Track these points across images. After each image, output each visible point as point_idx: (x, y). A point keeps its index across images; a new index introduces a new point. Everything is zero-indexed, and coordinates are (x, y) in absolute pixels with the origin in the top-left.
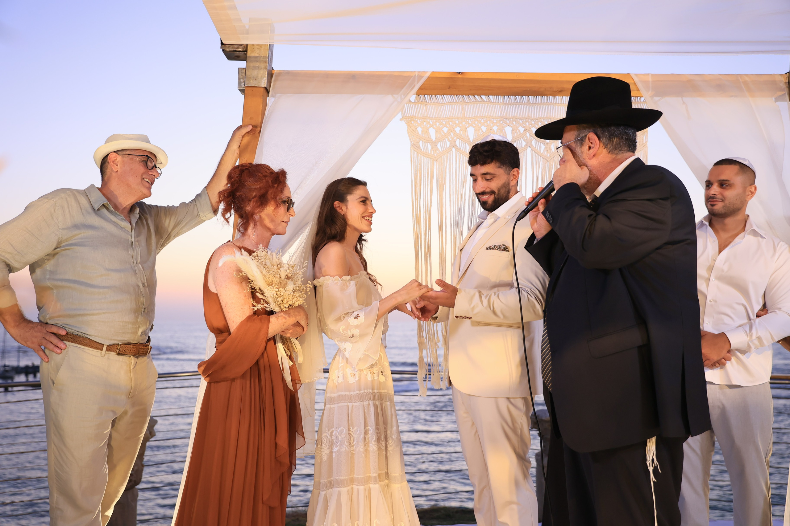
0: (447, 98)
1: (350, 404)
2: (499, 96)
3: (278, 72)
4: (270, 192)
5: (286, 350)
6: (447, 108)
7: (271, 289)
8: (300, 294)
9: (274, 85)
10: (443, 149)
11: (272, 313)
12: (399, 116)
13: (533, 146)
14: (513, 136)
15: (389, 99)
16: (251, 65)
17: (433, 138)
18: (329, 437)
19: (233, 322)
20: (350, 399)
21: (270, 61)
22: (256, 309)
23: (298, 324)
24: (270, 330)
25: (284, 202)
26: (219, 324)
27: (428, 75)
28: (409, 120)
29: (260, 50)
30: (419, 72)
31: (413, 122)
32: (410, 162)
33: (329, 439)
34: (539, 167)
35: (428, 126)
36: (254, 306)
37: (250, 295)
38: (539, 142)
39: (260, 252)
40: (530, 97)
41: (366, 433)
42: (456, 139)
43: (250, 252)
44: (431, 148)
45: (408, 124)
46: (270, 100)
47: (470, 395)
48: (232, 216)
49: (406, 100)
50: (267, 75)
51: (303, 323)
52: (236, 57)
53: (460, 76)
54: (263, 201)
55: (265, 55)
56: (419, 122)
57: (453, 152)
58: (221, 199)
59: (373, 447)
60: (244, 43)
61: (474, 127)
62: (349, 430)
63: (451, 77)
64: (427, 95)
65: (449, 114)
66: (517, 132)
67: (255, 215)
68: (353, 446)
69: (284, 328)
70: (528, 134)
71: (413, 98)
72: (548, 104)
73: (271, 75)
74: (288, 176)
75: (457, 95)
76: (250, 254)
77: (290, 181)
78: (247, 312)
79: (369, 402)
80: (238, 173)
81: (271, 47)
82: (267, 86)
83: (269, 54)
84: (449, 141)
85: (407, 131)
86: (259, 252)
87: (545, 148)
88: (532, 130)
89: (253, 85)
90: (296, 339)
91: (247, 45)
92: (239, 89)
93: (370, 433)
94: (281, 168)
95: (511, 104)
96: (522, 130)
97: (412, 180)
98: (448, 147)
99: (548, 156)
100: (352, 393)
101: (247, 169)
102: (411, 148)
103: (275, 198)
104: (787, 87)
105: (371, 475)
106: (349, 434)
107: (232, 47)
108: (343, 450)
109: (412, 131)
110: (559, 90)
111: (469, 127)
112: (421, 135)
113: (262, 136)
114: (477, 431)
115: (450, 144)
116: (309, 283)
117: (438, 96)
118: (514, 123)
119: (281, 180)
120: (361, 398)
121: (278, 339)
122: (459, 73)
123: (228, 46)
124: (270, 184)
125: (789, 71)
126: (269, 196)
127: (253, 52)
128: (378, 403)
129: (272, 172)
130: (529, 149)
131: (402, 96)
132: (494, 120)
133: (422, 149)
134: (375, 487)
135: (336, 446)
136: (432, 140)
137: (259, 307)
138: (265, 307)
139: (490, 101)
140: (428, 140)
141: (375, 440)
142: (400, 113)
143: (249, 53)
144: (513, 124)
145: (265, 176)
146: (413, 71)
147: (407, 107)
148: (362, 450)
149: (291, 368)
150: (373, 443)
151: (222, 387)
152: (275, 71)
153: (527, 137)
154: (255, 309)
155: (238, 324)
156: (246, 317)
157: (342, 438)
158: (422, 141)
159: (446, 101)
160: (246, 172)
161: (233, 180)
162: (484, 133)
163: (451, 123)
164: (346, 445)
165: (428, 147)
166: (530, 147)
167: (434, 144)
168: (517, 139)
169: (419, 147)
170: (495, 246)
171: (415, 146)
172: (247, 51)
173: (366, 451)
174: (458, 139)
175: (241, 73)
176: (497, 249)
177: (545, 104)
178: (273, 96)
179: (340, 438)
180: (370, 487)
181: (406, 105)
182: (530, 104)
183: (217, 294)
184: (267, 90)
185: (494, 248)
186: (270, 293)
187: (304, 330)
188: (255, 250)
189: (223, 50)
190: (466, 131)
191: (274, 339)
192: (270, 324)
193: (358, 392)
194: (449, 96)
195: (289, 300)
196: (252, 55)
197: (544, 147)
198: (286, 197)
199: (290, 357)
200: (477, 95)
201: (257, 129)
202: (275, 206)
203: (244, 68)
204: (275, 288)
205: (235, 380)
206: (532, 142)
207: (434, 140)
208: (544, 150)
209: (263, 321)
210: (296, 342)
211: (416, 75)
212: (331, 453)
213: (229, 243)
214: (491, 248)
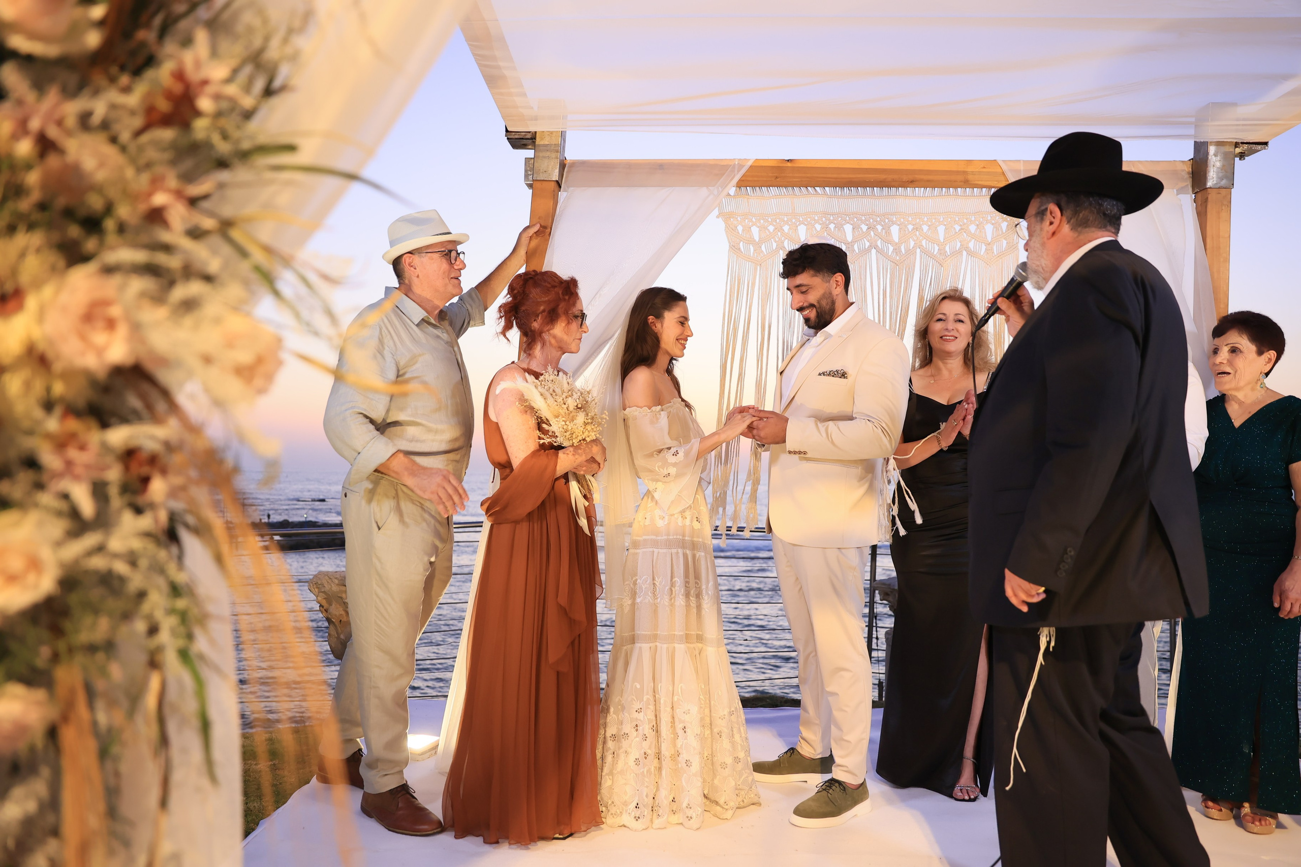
0: (773, 190)
1: (656, 550)
2: (837, 188)
3: (572, 161)
4: (560, 306)
5: (580, 487)
6: (774, 202)
7: (556, 422)
8: (593, 427)
9: (566, 178)
10: (769, 251)
11: (560, 447)
12: (716, 212)
13: (878, 247)
14: (853, 235)
15: (704, 191)
16: (541, 154)
17: (757, 238)
18: (631, 585)
19: (516, 457)
20: (655, 544)
21: (562, 149)
22: (542, 441)
23: (593, 460)
24: (558, 468)
25: (576, 317)
26: (502, 459)
27: (750, 163)
28: (727, 217)
29: (551, 137)
30: (740, 160)
31: (732, 219)
32: (727, 268)
33: (632, 589)
34: (887, 271)
35: (751, 223)
36: (540, 438)
37: (537, 426)
38: (886, 242)
39: (549, 375)
40: (875, 189)
41: (673, 585)
42: (784, 240)
43: (537, 375)
44: (754, 250)
45: (726, 221)
46: (562, 195)
47: (794, 545)
48: (515, 334)
49: (725, 193)
50: (558, 167)
51: (599, 458)
52: (522, 146)
53: (789, 164)
54: (552, 317)
55: (556, 143)
56: (739, 219)
57: (780, 255)
58: (501, 315)
59: (680, 601)
60: (532, 129)
61: (806, 225)
62: (654, 579)
63: (778, 165)
64: (750, 187)
65: (775, 210)
66: (859, 231)
67: (543, 334)
68: (657, 598)
69: (575, 465)
70: (872, 233)
71: (733, 191)
72: (897, 197)
73: (563, 166)
74: (580, 285)
75: (786, 187)
76: (537, 378)
77: (584, 292)
78: (532, 446)
79: (678, 550)
80: (521, 283)
81: (563, 134)
82: (559, 179)
83: (561, 141)
84: (776, 242)
85: (725, 230)
86: (547, 376)
87: (894, 249)
88: (877, 228)
89: (542, 179)
90: (593, 476)
91: (536, 132)
92: (527, 184)
93: (677, 585)
94: (571, 276)
95: (852, 197)
96: (864, 228)
97: (726, 289)
98: (774, 249)
99: (898, 258)
100: (659, 538)
101: (531, 278)
102: (729, 250)
103: (566, 313)
104: (1190, 177)
105: (676, 633)
106: (654, 584)
107: (518, 135)
108: (647, 601)
109: (730, 229)
110: (910, 180)
111: (799, 225)
112: (741, 235)
113: (552, 238)
114: (801, 587)
115: (777, 245)
116: (605, 413)
117: (763, 188)
118: (855, 219)
119: (573, 291)
120: (669, 544)
121: (570, 477)
122: (788, 160)
123: (514, 133)
124: (561, 296)
125: (1192, 157)
126: (561, 310)
127: (542, 139)
128: (688, 552)
129: (561, 282)
130: (874, 251)
131: (720, 188)
132: (830, 217)
133: (743, 251)
134: (680, 648)
135: (639, 597)
136: (755, 241)
137: (547, 440)
138: (553, 441)
139: (825, 194)
140: (751, 241)
141: (682, 593)
142: (717, 208)
143: (538, 141)
144: (854, 221)
145: (554, 287)
146: (733, 158)
147: (725, 201)
148: (667, 604)
149: (587, 509)
150: (681, 596)
151: (506, 529)
152: (568, 161)
153: (871, 236)
154: (541, 443)
155: (522, 460)
156: (530, 452)
157: (646, 588)
158: (743, 242)
159: (772, 193)
160: (531, 282)
161: (516, 292)
162: (818, 232)
163: (778, 221)
164: (649, 596)
165: (750, 248)
166: (875, 248)
167: (757, 245)
168: (858, 239)
169: (739, 249)
170: (830, 371)
171: (734, 248)
172: (535, 139)
173: (672, 605)
174: (787, 240)
175: (528, 164)
176: (833, 376)
177: (893, 197)
178: (565, 191)
179: (644, 587)
180: (674, 647)
181: (723, 200)
182: (875, 197)
183: (497, 423)
184: (559, 184)
185: (829, 375)
186: (556, 426)
187: (600, 467)
188: (544, 372)
189: (508, 139)
190: (796, 230)
191: (566, 477)
192: (559, 460)
193: (666, 537)
194: (776, 188)
195: (579, 435)
196: (542, 143)
197: (892, 248)
198: (579, 310)
199: (585, 497)
200: (811, 187)
201: (547, 230)
202: (566, 322)
203: (531, 158)
204: (561, 421)
205: (521, 523)
206: (878, 242)
207: (757, 241)
208: (893, 252)
209: (550, 457)
210: (592, 479)
211: (737, 163)
212: (633, 604)
213: (513, 365)
214: (825, 374)
